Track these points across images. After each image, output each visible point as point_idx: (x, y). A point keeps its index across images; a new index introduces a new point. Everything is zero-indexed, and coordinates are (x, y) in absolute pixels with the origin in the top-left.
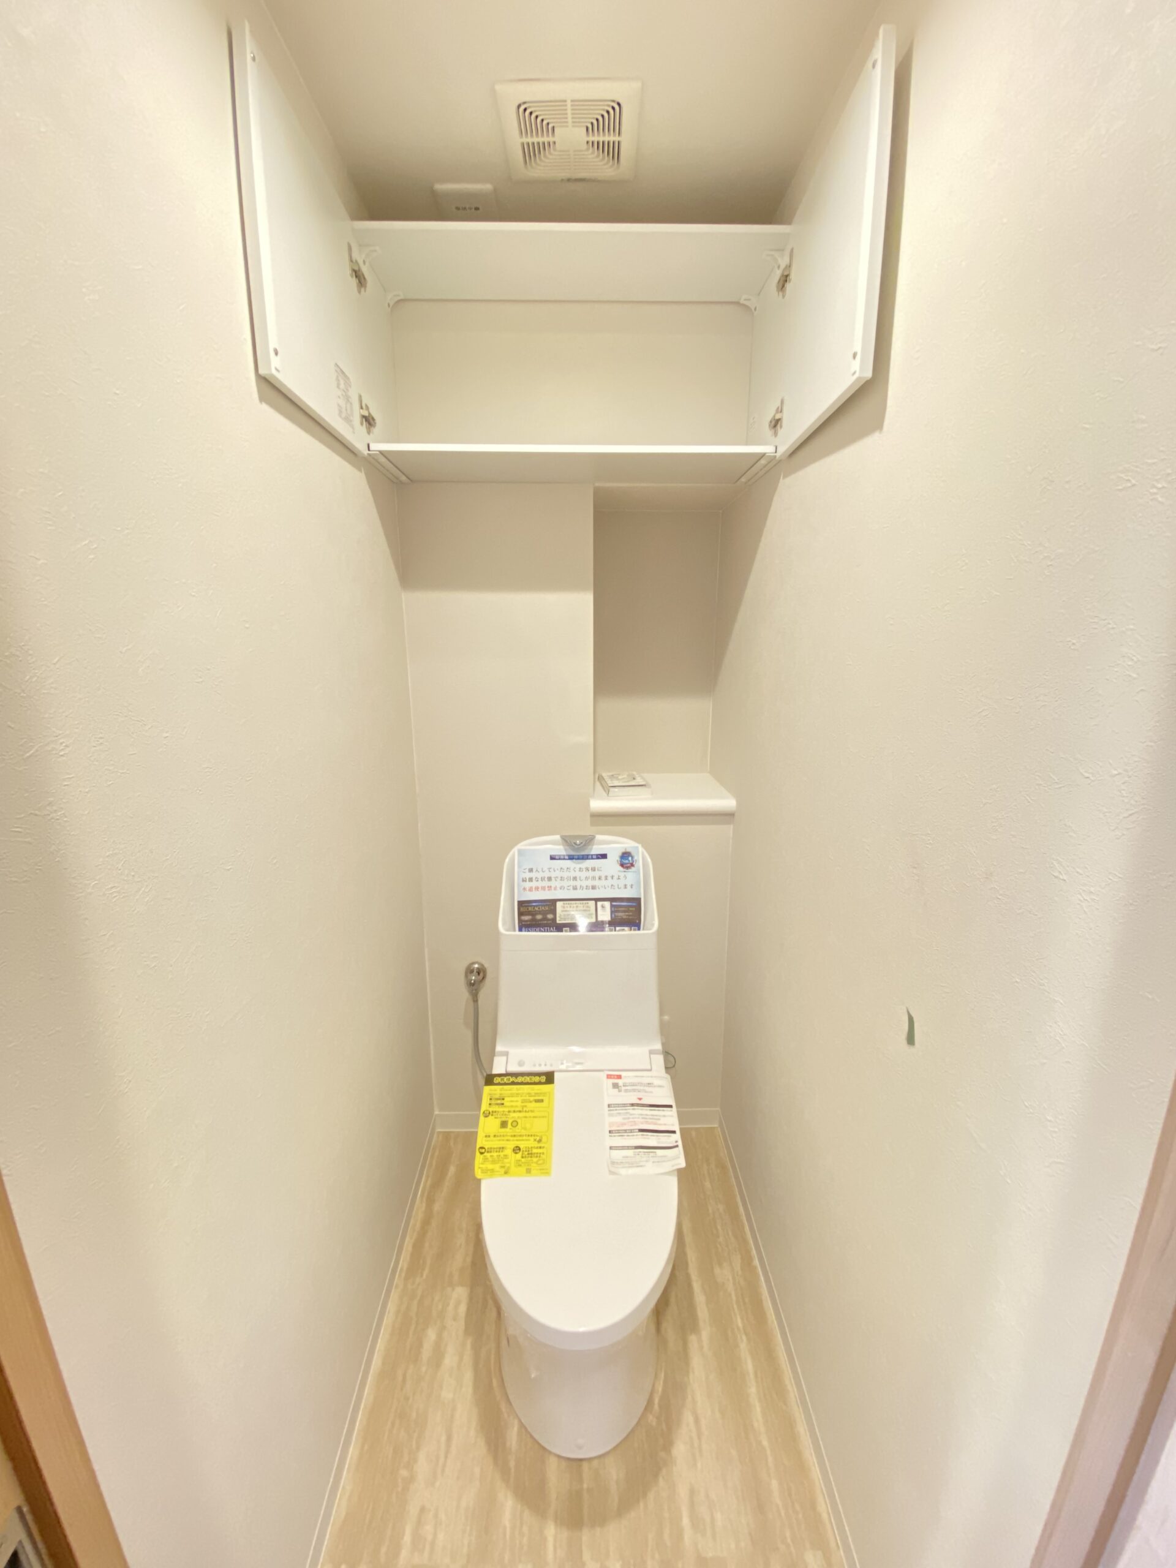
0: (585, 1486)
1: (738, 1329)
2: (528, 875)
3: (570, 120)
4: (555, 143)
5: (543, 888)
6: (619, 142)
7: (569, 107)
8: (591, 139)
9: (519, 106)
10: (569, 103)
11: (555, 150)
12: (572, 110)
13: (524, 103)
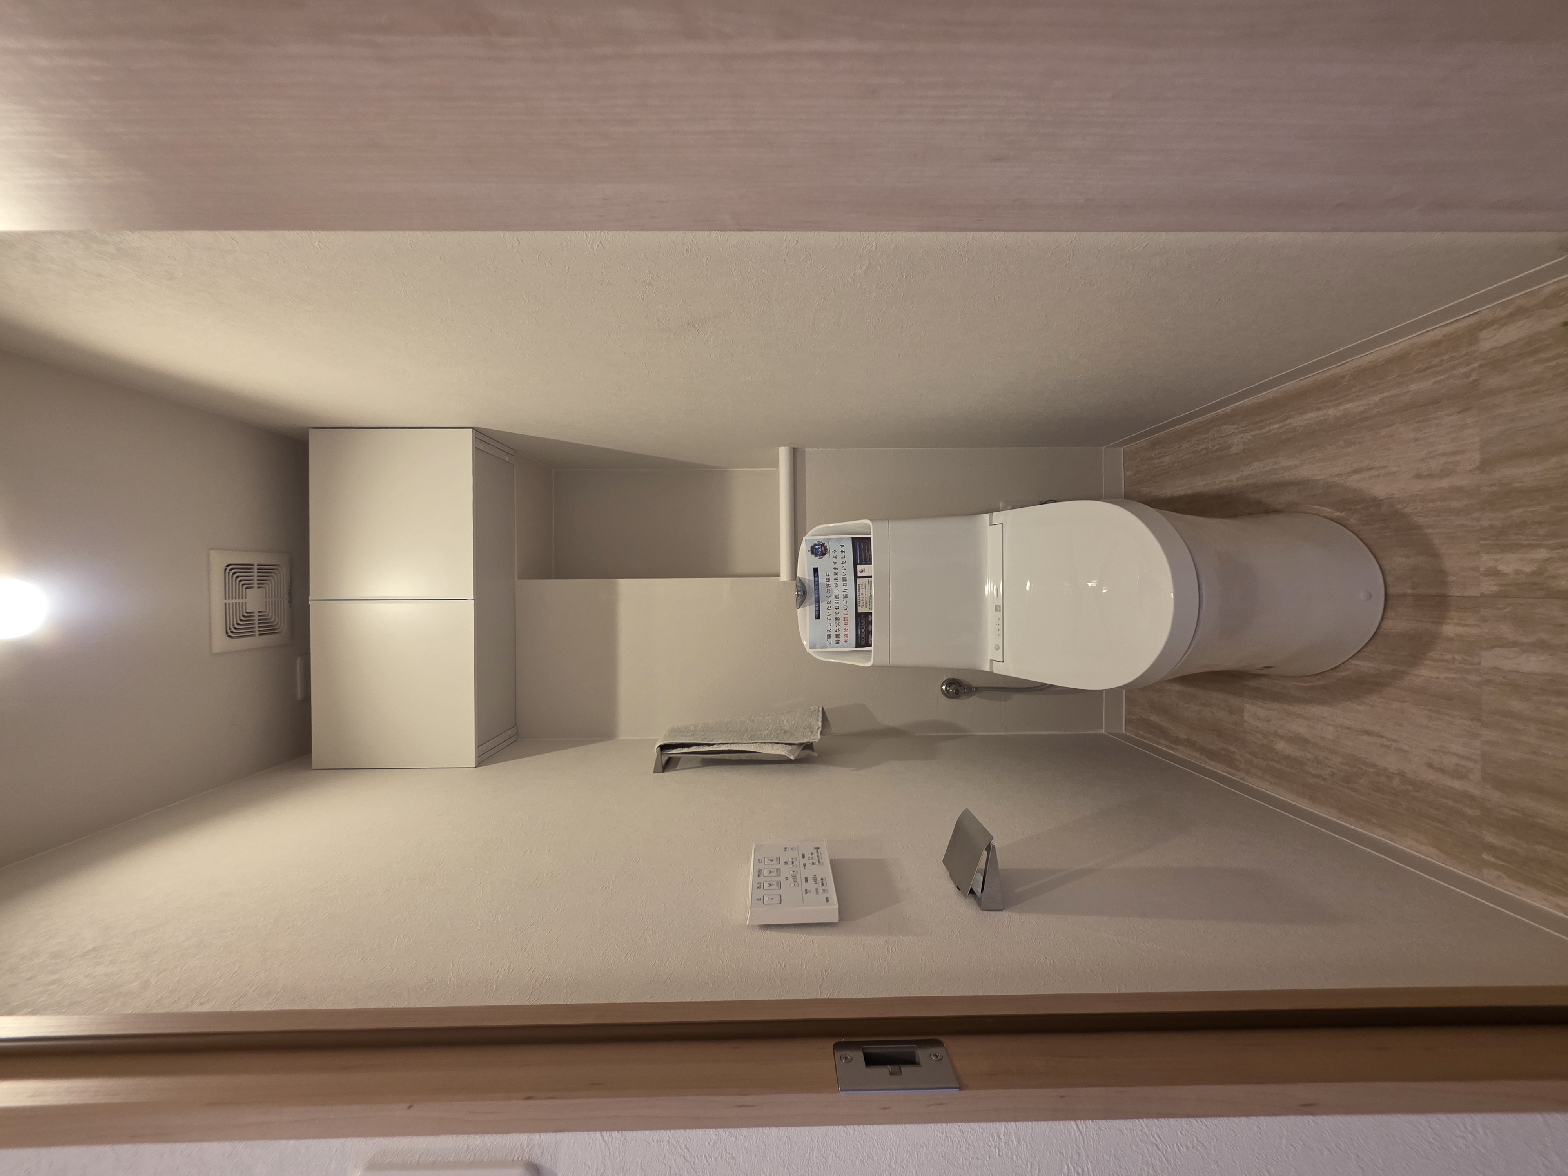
0: (1409, 591)
1: (1281, 427)
2: (833, 639)
3: (241, 601)
4: (259, 612)
5: (846, 624)
6: (258, 565)
7: (231, 601)
8: (256, 586)
9: (229, 636)
10: (227, 601)
11: (265, 612)
12: (232, 599)
13: (227, 633)
